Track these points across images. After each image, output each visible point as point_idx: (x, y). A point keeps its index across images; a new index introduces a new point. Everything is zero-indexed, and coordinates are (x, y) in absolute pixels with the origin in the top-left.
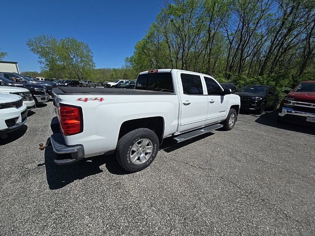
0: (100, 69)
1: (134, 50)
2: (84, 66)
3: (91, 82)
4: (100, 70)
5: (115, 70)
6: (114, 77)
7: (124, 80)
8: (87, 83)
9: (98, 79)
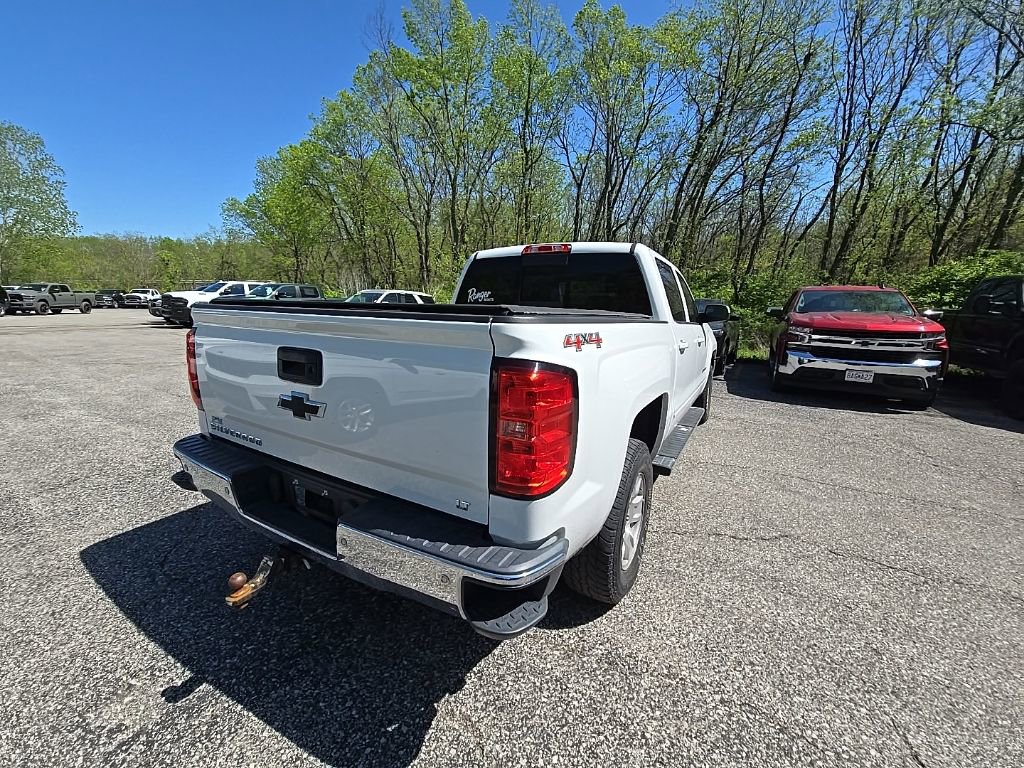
0: (94, 239)
1: (255, 175)
2: (16, 221)
3: (64, 289)
4: (91, 241)
5: (167, 244)
6: (171, 270)
7: (246, 284)
8: (45, 293)
9: (91, 277)
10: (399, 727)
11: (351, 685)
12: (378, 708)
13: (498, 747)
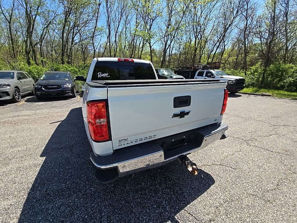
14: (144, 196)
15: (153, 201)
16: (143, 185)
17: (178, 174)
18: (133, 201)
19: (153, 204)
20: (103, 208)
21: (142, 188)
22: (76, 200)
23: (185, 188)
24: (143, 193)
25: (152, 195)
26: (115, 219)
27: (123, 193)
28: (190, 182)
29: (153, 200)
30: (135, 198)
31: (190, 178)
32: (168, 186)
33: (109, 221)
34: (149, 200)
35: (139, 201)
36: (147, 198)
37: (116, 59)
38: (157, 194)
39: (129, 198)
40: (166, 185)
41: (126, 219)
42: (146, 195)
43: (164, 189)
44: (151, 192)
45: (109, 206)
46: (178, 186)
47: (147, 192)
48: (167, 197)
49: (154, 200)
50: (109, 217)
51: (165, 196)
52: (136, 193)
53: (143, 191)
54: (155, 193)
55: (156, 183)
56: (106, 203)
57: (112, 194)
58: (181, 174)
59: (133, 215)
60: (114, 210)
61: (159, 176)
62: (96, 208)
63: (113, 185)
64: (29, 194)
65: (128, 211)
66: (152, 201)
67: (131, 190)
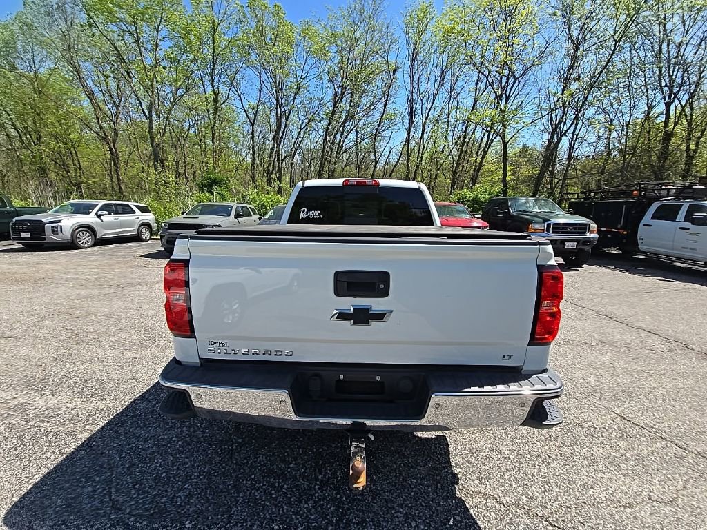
10: (454, 519)
11: (401, 512)
12: (431, 516)
13: (507, 498)
14: (273, 492)
15: (281, 512)
16: (290, 467)
17: (387, 480)
18: (248, 490)
19: (276, 520)
20: (196, 474)
21: (283, 473)
22: (173, 439)
23: (374, 525)
24: (277, 485)
25: (291, 498)
26: (196, 506)
27: (244, 464)
28: (401, 519)
29: (283, 510)
30: (255, 485)
31: (411, 507)
32: (338, 496)
33: (185, 503)
34: (276, 506)
35: (258, 497)
36: (275, 499)
37: (338, 182)
38: (300, 502)
39: (247, 480)
40: (337, 494)
41: (210, 518)
42: (279, 492)
43: (325, 498)
44: (293, 491)
45: (204, 477)
46: (363, 512)
47: (285, 486)
48: (316, 522)
49: (285, 511)
50: (190, 496)
51: (312, 517)
52: (264, 477)
53: (281, 481)
54: (299, 498)
55: (320, 477)
56: (205, 468)
57: (227, 457)
58: (392, 486)
59: (225, 518)
60: (206, 488)
61: (338, 465)
62: (186, 468)
63: (240, 440)
64: (134, 401)
65: (225, 505)
66: (279, 510)
67: (261, 465)
